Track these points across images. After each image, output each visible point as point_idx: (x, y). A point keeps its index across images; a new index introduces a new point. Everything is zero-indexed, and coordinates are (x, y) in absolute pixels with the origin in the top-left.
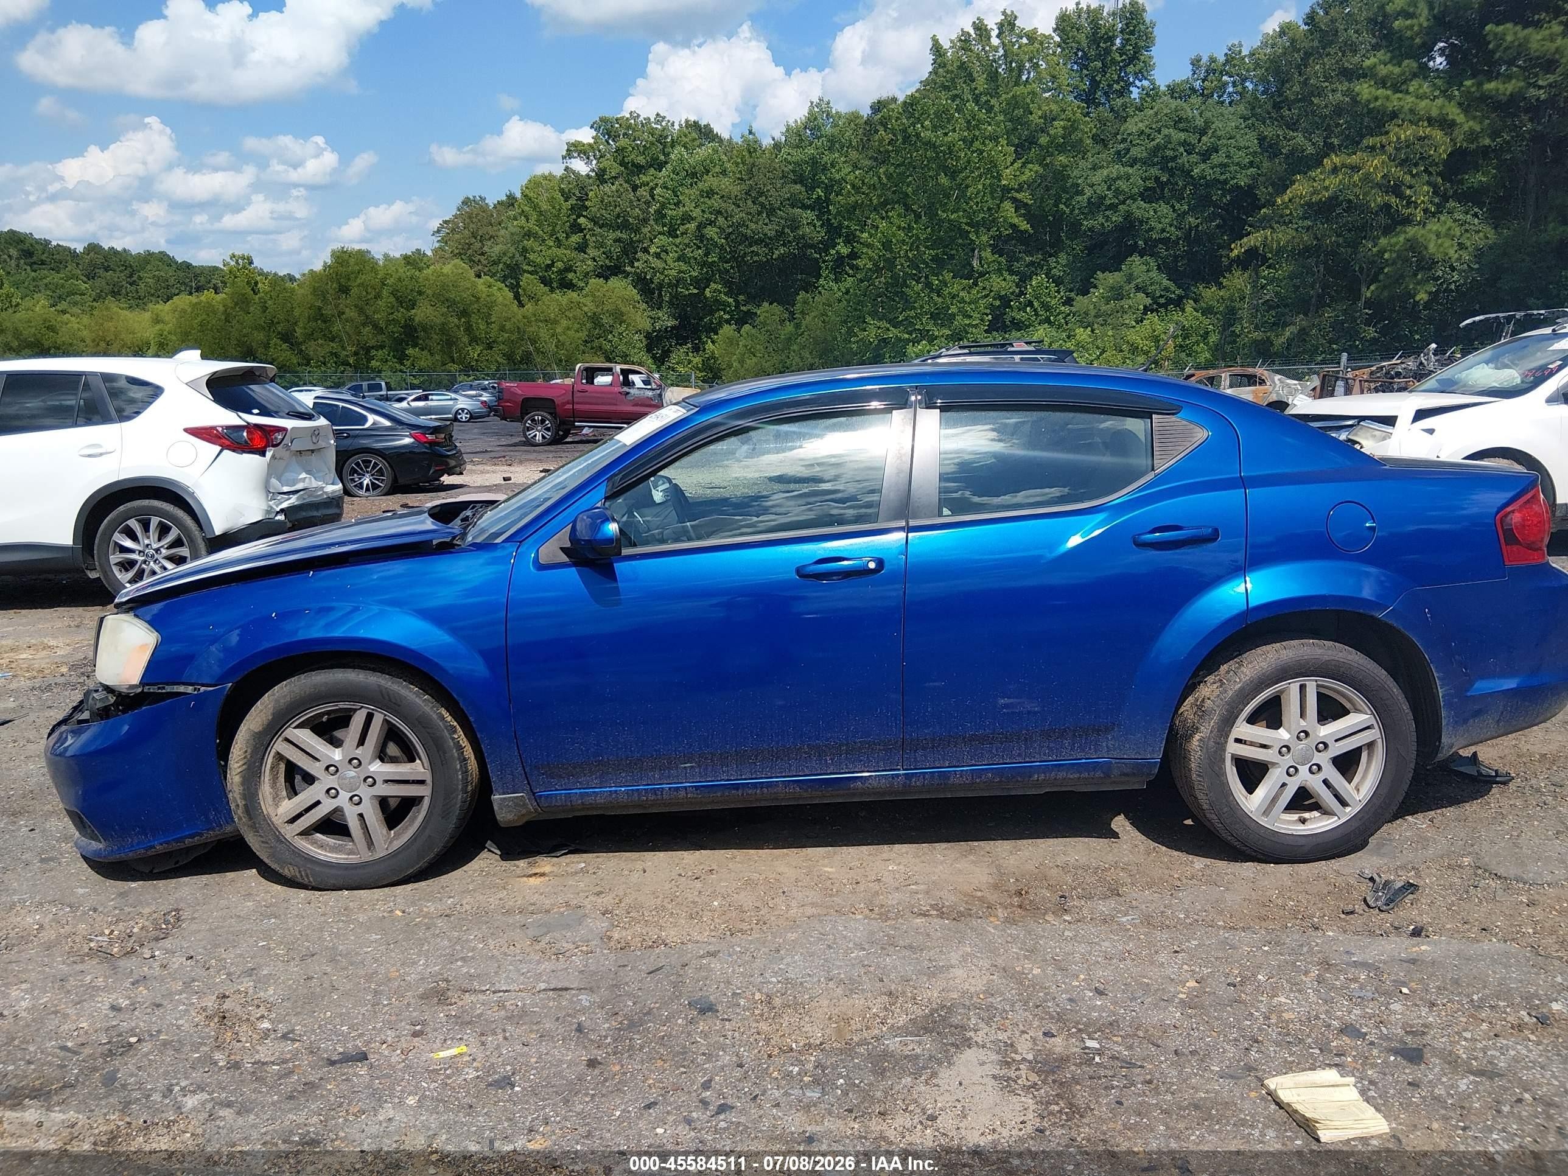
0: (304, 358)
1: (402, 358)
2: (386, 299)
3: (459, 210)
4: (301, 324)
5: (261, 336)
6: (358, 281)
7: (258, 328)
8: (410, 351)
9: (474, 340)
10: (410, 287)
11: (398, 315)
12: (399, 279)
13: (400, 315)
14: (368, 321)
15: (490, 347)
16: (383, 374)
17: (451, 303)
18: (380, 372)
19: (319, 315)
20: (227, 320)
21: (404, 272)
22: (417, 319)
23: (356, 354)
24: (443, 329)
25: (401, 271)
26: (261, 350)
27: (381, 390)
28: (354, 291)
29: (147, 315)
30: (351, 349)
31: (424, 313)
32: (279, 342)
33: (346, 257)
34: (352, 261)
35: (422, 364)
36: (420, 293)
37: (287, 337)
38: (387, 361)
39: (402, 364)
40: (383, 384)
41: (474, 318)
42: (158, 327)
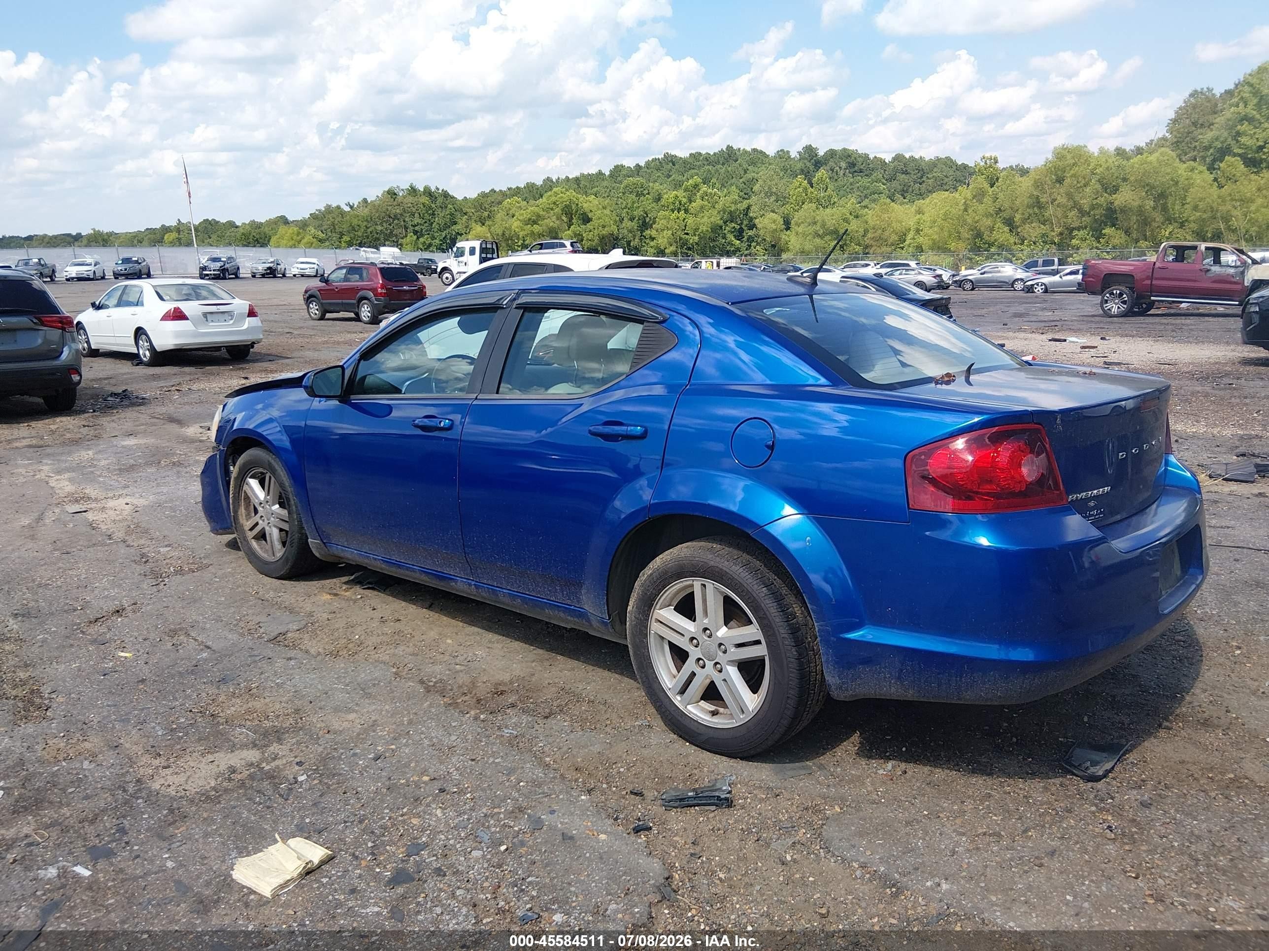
0: (1019, 239)
1: (1098, 236)
2: (1095, 185)
3: (1185, 102)
4: (1020, 211)
5: (989, 222)
6: (1072, 172)
7: (988, 215)
8: (1107, 231)
9: (1169, 220)
10: (1116, 175)
11: (1101, 200)
12: (1107, 168)
13: (1102, 199)
14: (1076, 206)
15: (1182, 225)
16: (1081, 250)
17: (1149, 188)
18: (1078, 249)
19: (1038, 204)
20: (966, 210)
21: (1114, 161)
22: (1116, 204)
23: (1061, 234)
24: (1140, 211)
25: (1110, 161)
26: (987, 233)
27: (1053, 264)
28: (1067, 181)
29: (914, 208)
30: (1058, 230)
31: (1125, 197)
32: (1001, 226)
33: (1065, 153)
34: (1069, 156)
35: (1116, 241)
36: (1125, 180)
37: (1010, 223)
38: (1086, 239)
39: (1099, 242)
40: (1056, 260)
41: (1170, 200)
42: (918, 216)
